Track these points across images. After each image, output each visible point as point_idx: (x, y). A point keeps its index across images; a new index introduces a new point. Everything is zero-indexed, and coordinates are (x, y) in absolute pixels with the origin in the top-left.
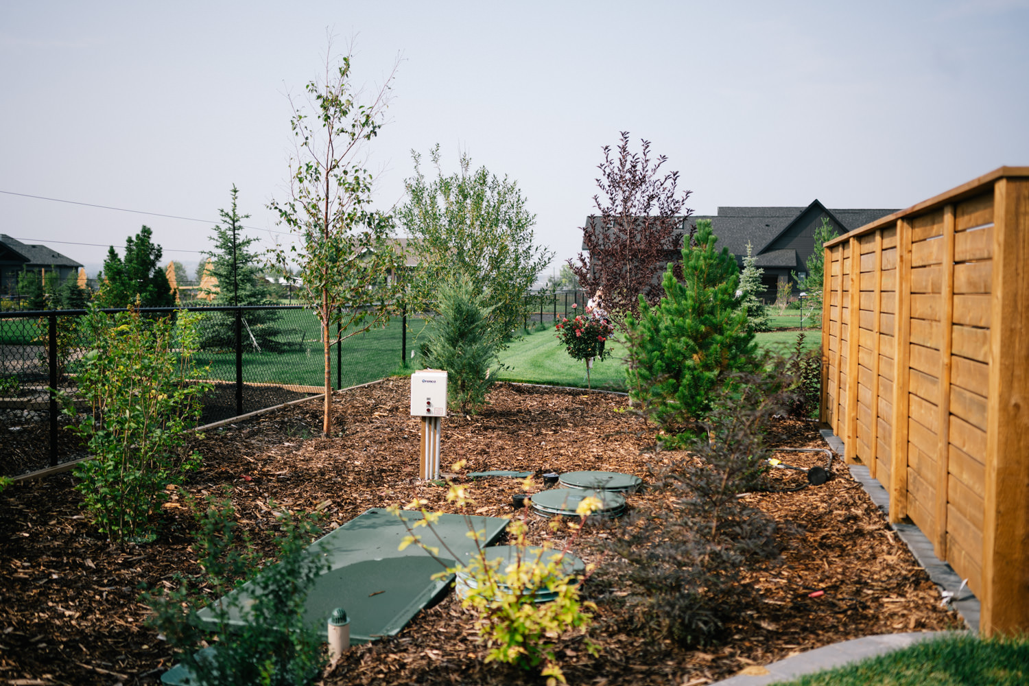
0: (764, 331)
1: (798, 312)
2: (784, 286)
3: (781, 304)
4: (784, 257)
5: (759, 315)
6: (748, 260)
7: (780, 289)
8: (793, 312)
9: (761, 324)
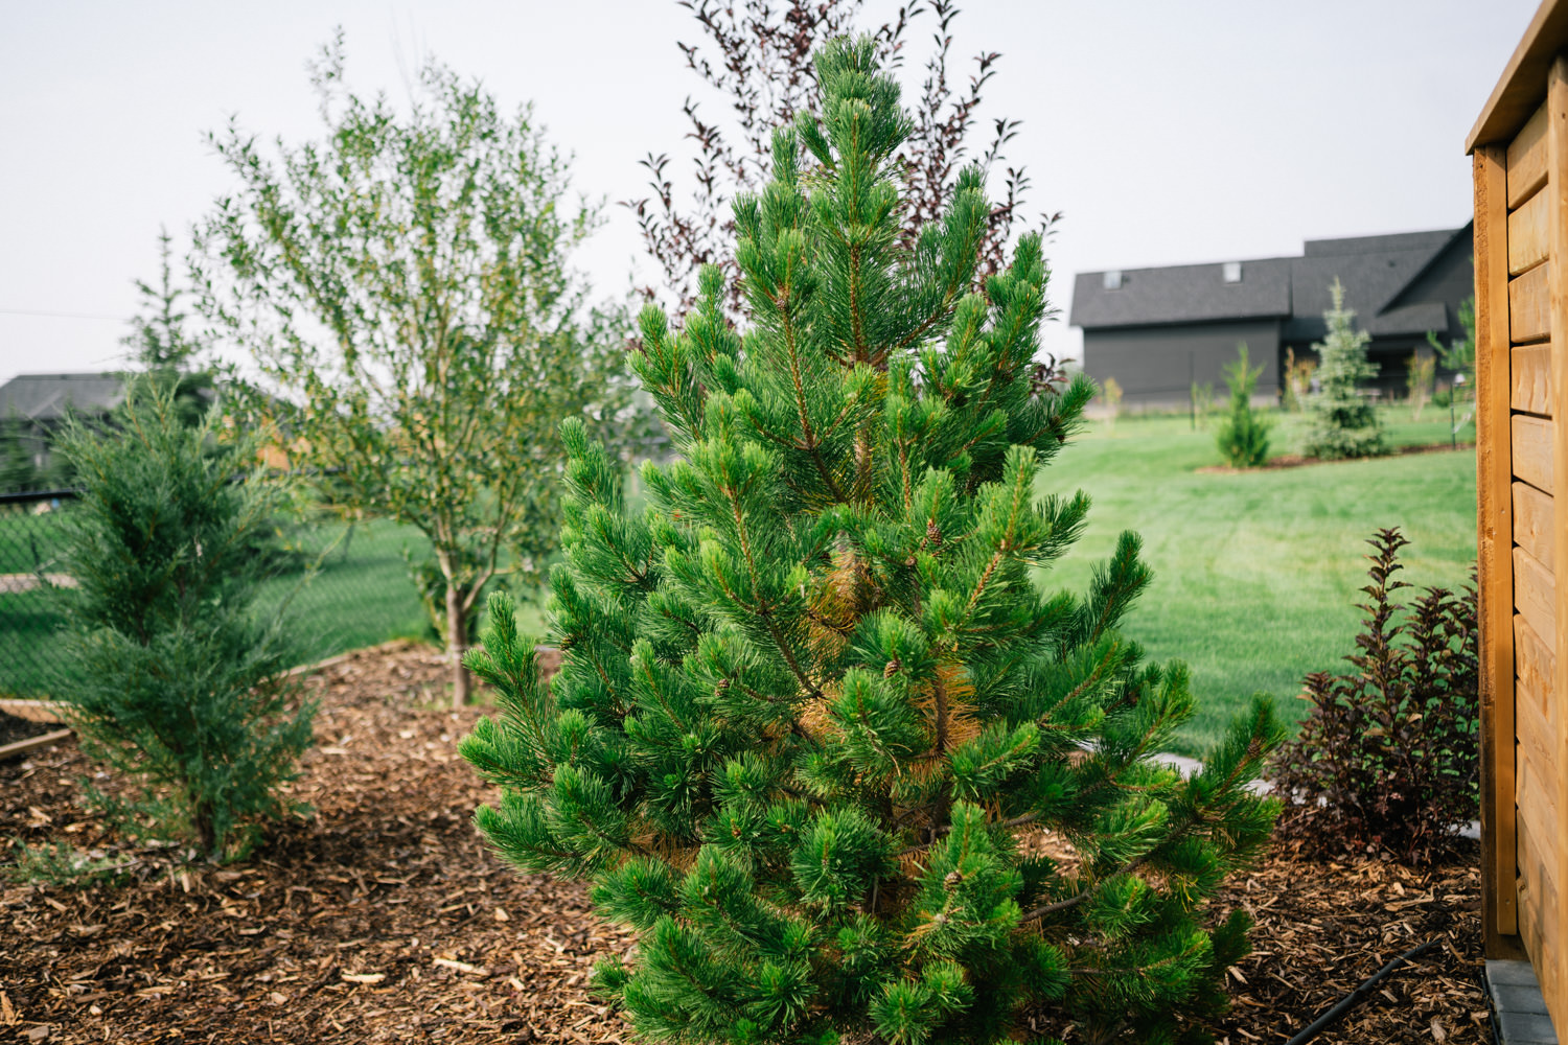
0: (1377, 455)
1: (1446, 412)
2: (1422, 366)
3: (1420, 398)
4: (1424, 317)
5: (1363, 425)
6: (1335, 317)
7: (1413, 372)
8: (1438, 412)
9: (1370, 442)
